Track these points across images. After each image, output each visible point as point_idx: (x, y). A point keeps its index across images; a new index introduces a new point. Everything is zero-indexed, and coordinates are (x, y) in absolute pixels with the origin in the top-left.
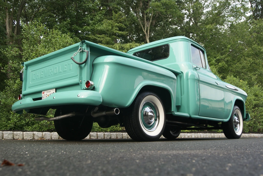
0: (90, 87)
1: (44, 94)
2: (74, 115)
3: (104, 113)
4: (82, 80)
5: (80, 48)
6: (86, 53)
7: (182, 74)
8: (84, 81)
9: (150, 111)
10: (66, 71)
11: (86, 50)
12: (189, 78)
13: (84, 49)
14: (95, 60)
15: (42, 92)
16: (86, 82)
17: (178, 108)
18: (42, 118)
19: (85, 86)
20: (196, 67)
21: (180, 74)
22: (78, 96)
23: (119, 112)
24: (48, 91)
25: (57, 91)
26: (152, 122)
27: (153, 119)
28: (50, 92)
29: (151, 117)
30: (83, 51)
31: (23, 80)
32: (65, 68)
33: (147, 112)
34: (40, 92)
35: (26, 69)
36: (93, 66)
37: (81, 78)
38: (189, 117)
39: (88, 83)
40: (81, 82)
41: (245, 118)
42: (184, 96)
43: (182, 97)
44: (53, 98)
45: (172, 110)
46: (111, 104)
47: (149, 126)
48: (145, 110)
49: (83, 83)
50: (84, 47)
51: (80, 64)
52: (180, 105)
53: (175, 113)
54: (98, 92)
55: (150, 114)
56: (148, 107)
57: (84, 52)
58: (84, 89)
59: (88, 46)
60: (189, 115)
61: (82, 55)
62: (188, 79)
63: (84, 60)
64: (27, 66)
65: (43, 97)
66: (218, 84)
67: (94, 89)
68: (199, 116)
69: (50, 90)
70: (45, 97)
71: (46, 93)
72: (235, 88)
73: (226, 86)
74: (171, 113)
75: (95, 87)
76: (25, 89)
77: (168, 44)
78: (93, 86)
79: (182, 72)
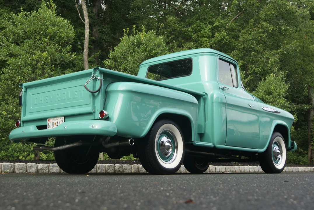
0: (104, 117)
1: (50, 122)
2: (81, 144)
3: (117, 144)
4: (95, 110)
5: (92, 75)
6: (99, 80)
7: (206, 96)
8: (98, 110)
9: (168, 141)
10: (76, 98)
11: (99, 78)
12: (214, 101)
13: (97, 76)
14: (108, 86)
15: (48, 119)
16: (99, 111)
17: (201, 136)
18: (42, 147)
19: (98, 116)
20: (224, 87)
21: (204, 96)
22: (92, 127)
23: (134, 143)
24: (55, 118)
25: (66, 120)
26: (169, 153)
27: (171, 149)
28: (58, 119)
29: (169, 147)
30: (96, 78)
31: (22, 104)
32: (76, 95)
33: (164, 142)
34: (45, 119)
35: (25, 91)
36: (107, 94)
37: (94, 107)
38: (213, 147)
39: (102, 113)
40: (94, 111)
41: (289, 148)
42: (208, 123)
43: (206, 123)
44: (65, 128)
45: (193, 140)
46: (125, 134)
47: (166, 157)
48: (161, 140)
49: (96, 113)
50: (98, 73)
51: (93, 93)
52: (203, 132)
53: (196, 143)
54: (112, 122)
55: (167, 144)
56: (164, 137)
57: (97, 80)
58: (98, 118)
59: (102, 72)
60: (213, 145)
61: (95, 82)
62: (213, 103)
63: (97, 88)
64: (27, 88)
65: (49, 125)
66: (251, 107)
67: (107, 119)
68: (225, 145)
69: (57, 118)
70: (52, 125)
71: (52, 120)
72: (275, 111)
73: (263, 108)
74: (191, 143)
75: (109, 117)
76: (25, 115)
77: (191, 58)
78: (107, 116)
79: (206, 94)
